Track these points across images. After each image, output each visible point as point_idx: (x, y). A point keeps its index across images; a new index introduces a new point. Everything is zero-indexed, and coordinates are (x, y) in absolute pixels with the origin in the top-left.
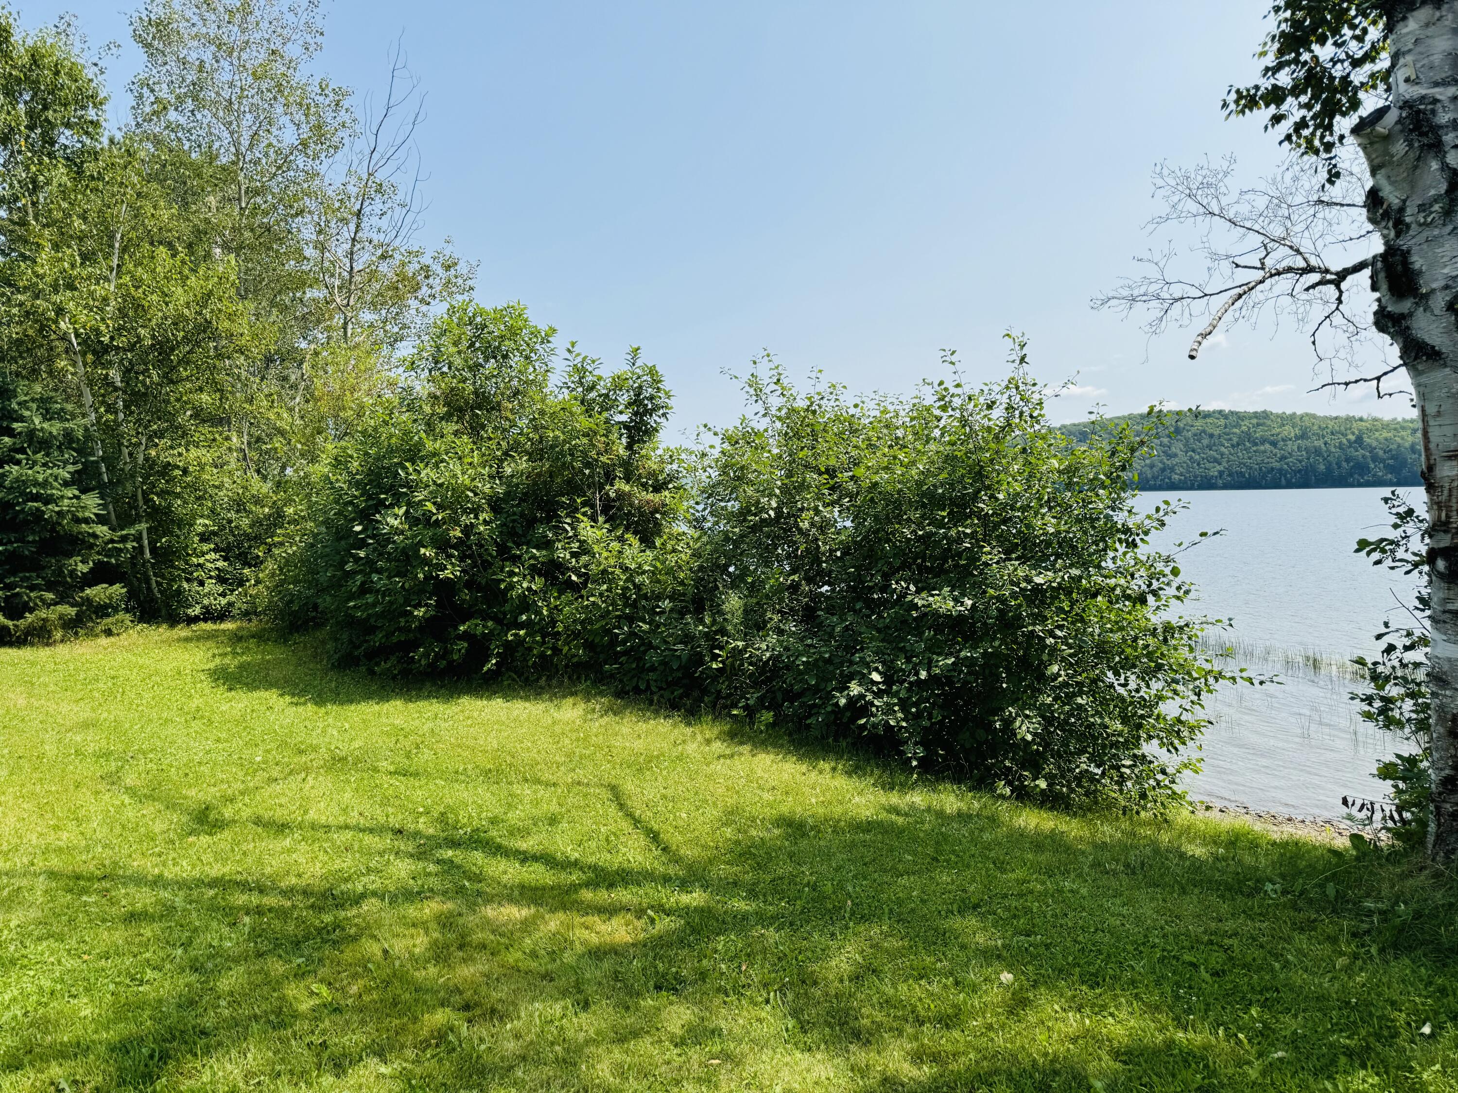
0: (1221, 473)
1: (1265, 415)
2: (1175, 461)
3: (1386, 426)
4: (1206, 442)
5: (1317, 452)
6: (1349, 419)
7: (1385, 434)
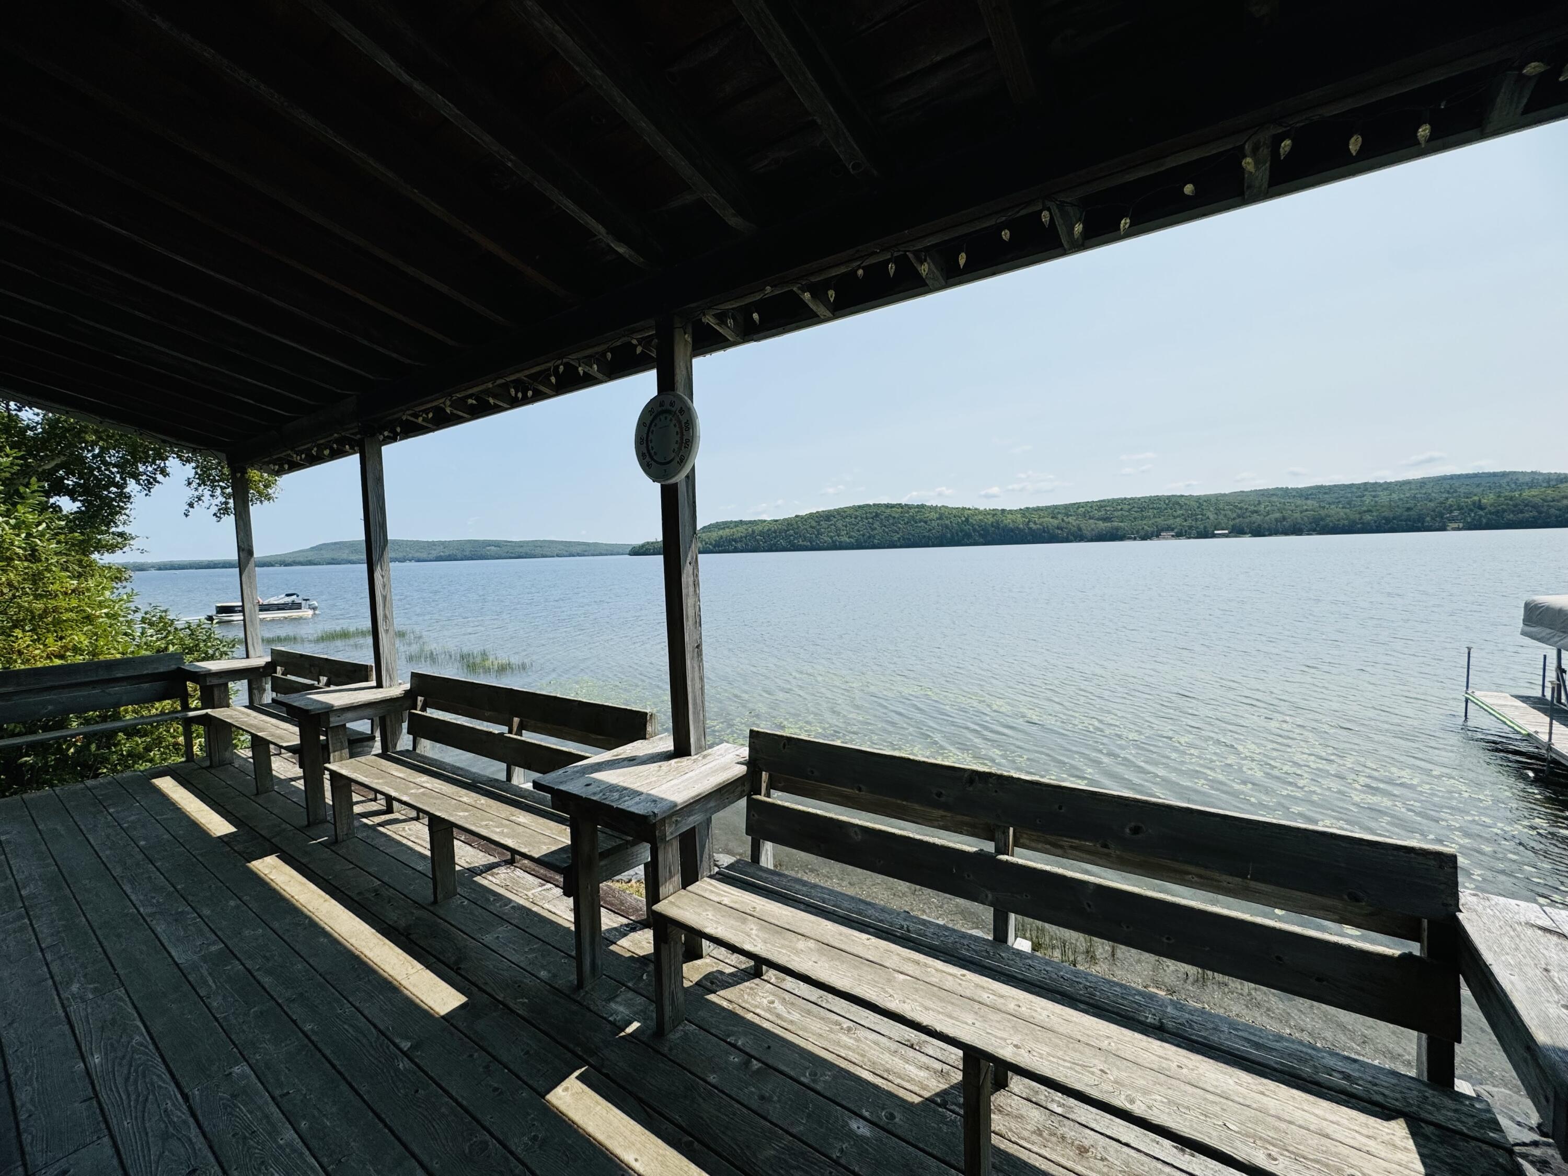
0: (899, 539)
1: (923, 506)
2: (876, 532)
3: (980, 512)
4: (891, 521)
5: (947, 527)
6: (964, 509)
7: (980, 517)
